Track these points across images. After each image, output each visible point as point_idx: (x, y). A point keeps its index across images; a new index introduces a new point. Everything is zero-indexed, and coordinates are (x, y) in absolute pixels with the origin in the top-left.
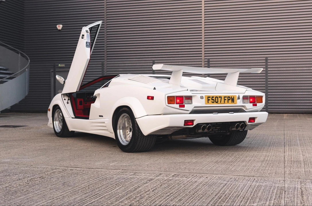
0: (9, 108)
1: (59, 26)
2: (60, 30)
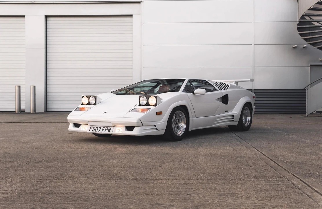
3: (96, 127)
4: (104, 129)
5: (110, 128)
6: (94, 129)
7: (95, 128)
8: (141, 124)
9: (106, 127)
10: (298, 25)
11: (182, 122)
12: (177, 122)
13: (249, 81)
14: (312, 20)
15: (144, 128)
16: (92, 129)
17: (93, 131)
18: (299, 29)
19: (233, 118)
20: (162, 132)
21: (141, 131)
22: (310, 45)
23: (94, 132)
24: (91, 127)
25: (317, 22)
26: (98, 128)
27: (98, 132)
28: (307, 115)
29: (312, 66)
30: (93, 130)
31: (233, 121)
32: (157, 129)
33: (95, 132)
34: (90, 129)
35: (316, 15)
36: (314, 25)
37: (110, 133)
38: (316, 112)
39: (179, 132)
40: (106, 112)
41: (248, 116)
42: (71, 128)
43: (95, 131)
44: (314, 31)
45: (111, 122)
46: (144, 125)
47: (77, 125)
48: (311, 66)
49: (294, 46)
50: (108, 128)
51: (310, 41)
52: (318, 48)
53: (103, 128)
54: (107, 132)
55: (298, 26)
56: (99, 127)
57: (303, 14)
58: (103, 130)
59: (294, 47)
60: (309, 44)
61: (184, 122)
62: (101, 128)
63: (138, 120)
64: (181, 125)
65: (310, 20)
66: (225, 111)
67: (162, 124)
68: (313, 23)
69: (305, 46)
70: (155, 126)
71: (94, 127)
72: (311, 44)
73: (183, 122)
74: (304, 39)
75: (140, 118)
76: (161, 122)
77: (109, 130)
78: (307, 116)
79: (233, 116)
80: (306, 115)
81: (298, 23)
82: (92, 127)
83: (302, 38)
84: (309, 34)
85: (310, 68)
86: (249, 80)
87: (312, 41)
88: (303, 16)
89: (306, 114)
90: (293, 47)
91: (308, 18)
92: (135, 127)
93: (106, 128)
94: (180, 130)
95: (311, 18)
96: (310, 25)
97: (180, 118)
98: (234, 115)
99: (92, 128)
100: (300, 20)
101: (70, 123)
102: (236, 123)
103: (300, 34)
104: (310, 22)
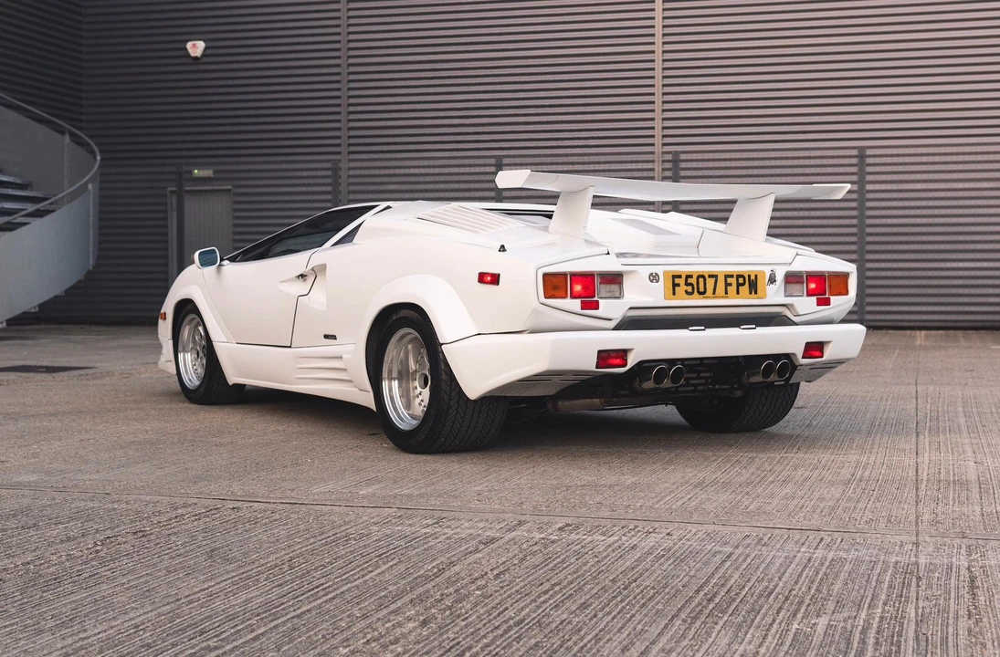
0: (33, 310)
1: (194, 45)
2: (196, 58)
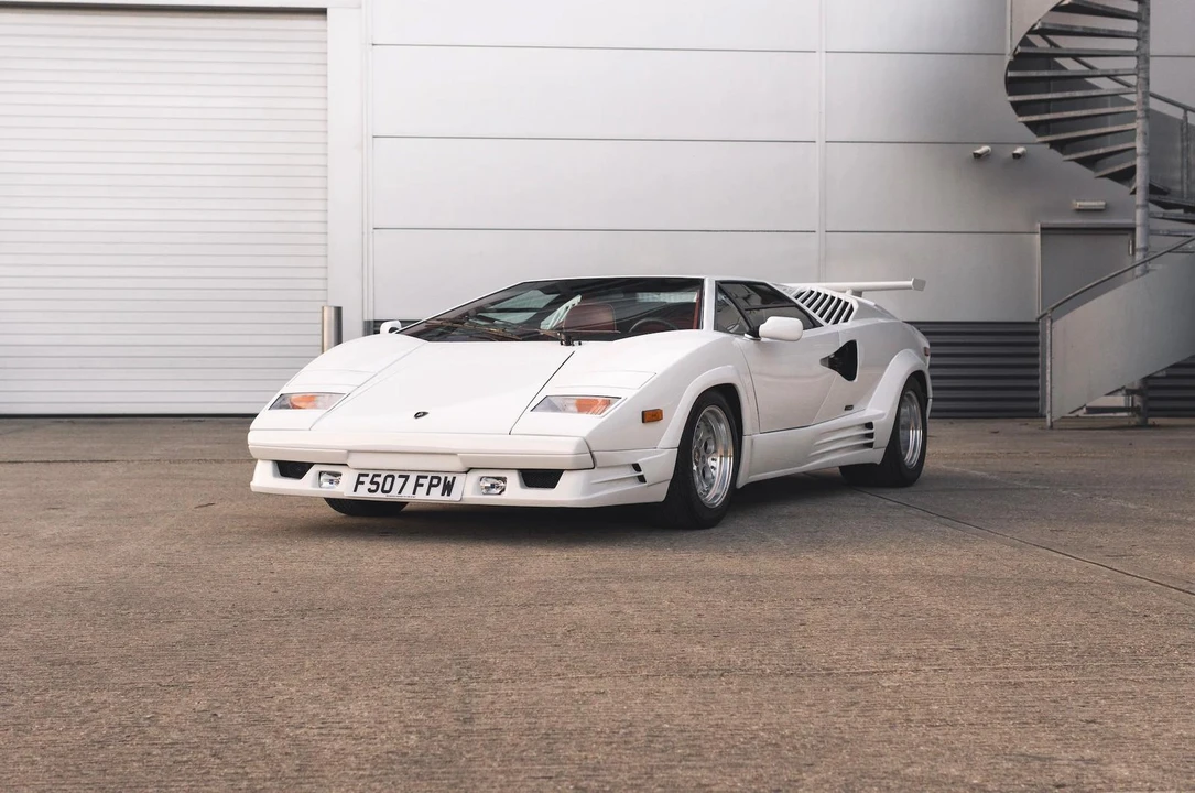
3: (384, 475)
4: (421, 481)
5: (450, 479)
6: (377, 484)
7: (380, 480)
8: (590, 461)
9: (430, 475)
10: (1011, 66)
11: (715, 451)
12: (702, 453)
13: (909, 288)
14: (1054, 50)
15: (601, 475)
16: (367, 485)
17: (370, 490)
18: (1012, 85)
19: (871, 436)
20: (659, 494)
21: (590, 487)
22: (1048, 146)
23: (379, 495)
24: (360, 475)
25: (1076, 56)
26: (393, 477)
27: (394, 495)
28: (1051, 423)
29: (1045, 230)
30: (374, 487)
31: (870, 445)
32: (642, 479)
33: (384, 495)
34: (359, 482)
35: (1080, 30)
36: (1063, 68)
37: (455, 497)
38: (1084, 409)
39: (708, 492)
40: (425, 414)
41: (913, 425)
42: (264, 478)
43: (383, 491)
44: (1067, 94)
45: (455, 454)
46: (599, 464)
47: (291, 469)
48: (1042, 229)
49: (978, 151)
50: (439, 478)
51: (1047, 134)
52: (1077, 160)
53: (419, 477)
54: (436, 495)
55: (1010, 74)
56: (400, 476)
57: (1034, 26)
58: (418, 485)
59: (977, 156)
60: (1045, 142)
61: (726, 452)
62: (407, 477)
63: (579, 445)
64: (713, 464)
65: (1045, 51)
66: (848, 408)
67: (660, 457)
68: (1059, 60)
69: (1019, 150)
70: (637, 467)
71: (375, 476)
72: (1053, 144)
73: (721, 451)
74: (1028, 124)
75: (585, 435)
76: (660, 453)
77: (448, 488)
78: (1051, 427)
79: (869, 425)
80: (1049, 424)
81: (1010, 62)
82: (367, 475)
83: (1021, 119)
84: (1046, 105)
85: (1038, 236)
86: (910, 283)
87: (1054, 133)
88: (1031, 31)
89: (1048, 418)
90: (975, 154)
91: (1040, 44)
92: (563, 470)
93: (432, 478)
94: (711, 485)
95: (1052, 44)
96: (1048, 69)
97: (711, 436)
98: (874, 422)
99: (367, 480)
100: (1019, 49)
101: (256, 460)
102: (875, 456)
103: (1016, 105)
104: (1048, 59)
